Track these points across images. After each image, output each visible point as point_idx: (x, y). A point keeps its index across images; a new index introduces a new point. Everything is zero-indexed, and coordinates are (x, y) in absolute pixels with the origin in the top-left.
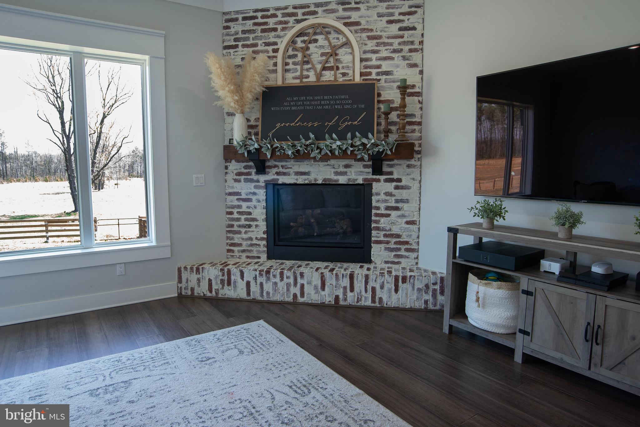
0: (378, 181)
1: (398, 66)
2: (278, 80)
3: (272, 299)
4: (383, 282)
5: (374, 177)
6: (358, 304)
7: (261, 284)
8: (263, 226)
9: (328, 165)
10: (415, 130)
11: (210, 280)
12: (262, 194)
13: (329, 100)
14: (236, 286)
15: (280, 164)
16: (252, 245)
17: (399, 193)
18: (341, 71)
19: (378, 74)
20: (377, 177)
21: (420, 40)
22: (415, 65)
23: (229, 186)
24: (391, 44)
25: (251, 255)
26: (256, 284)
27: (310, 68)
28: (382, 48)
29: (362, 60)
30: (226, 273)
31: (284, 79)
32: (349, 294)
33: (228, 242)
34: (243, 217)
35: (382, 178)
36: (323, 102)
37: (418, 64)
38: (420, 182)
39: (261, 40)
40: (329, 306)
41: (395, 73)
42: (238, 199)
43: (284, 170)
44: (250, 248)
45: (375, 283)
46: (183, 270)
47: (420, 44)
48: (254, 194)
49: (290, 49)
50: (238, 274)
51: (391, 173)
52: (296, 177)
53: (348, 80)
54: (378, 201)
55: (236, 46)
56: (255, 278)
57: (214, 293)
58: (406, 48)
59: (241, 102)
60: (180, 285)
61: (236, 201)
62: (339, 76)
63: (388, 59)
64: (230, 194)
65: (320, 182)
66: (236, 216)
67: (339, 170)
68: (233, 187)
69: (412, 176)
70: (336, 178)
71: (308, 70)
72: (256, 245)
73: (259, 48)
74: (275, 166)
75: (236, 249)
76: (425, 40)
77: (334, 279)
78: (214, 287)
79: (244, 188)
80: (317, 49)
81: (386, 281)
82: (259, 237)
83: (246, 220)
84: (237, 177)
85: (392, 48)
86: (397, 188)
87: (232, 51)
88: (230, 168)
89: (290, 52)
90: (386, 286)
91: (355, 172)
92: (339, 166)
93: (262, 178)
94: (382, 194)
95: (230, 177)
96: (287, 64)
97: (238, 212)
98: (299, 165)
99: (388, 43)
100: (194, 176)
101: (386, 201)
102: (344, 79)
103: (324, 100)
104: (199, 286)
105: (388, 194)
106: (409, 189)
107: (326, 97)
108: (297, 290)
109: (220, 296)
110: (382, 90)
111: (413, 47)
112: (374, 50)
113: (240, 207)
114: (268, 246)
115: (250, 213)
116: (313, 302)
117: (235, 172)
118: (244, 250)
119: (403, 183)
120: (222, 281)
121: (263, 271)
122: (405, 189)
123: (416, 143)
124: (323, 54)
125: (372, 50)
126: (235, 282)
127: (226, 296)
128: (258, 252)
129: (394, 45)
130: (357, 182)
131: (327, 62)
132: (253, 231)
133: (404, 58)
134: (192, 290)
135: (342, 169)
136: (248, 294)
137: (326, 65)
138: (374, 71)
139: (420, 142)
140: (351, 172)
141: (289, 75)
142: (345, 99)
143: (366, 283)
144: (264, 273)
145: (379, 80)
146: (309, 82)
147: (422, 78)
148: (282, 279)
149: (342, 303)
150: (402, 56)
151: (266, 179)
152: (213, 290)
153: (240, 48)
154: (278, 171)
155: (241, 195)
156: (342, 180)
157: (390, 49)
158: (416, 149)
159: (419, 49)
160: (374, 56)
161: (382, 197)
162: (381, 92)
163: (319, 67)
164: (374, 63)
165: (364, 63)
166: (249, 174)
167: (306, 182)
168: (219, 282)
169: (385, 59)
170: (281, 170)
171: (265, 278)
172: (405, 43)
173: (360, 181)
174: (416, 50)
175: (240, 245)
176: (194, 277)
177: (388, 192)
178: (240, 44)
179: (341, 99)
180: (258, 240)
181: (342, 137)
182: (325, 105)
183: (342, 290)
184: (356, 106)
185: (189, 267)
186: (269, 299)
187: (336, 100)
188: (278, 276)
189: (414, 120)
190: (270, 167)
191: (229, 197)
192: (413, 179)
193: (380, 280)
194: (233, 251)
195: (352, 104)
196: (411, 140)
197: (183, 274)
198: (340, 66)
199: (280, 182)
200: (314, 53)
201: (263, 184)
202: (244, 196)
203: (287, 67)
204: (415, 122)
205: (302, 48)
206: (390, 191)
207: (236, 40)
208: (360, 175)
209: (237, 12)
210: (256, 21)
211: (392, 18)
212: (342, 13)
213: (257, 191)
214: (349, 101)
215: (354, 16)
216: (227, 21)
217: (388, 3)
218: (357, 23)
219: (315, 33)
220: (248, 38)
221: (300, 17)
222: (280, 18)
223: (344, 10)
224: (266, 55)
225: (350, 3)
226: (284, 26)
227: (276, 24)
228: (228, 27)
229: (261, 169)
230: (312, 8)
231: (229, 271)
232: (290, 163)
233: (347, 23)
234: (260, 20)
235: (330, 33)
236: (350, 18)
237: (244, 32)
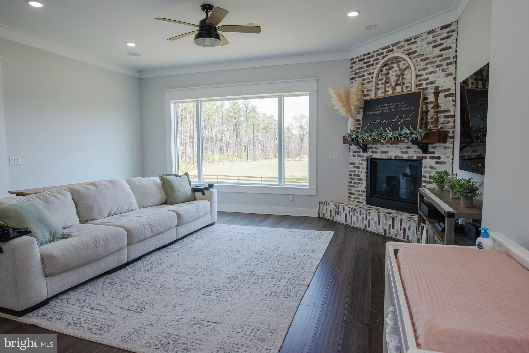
0: (425, 158)
1: (439, 77)
2: (372, 96)
3: (355, 226)
4: (410, 225)
5: (423, 155)
6: (396, 238)
7: (352, 216)
8: (365, 183)
9: (398, 147)
10: (450, 121)
11: (331, 210)
12: (365, 163)
14: (341, 216)
15: (374, 146)
16: (359, 195)
17: (439, 167)
18: (406, 85)
19: (427, 84)
20: (425, 155)
21: (454, 55)
22: (451, 74)
23: (350, 159)
24: (435, 62)
25: (359, 201)
26: (349, 216)
27: (390, 86)
28: (429, 66)
29: (417, 76)
30: (337, 208)
31: (376, 94)
32: (392, 230)
33: (349, 192)
34: (356, 178)
35: (428, 156)
37: (453, 73)
38: (453, 159)
39: (366, 72)
40: (381, 236)
41: (437, 82)
42: (354, 167)
43: (376, 150)
44: (358, 197)
45: (406, 225)
46: (321, 203)
47: (454, 58)
48: (361, 164)
49: (380, 75)
50: (342, 209)
51: (433, 153)
52: (381, 154)
53: (409, 91)
54: (425, 172)
55: (355, 78)
56: (349, 212)
57: (332, 218)
58: (444, 63)
59: (349, 111)
60: (319, 211)
61: (353, 168)
62: (404, 88)
63: (433, 73)
64: (351, 164)
65: (393, 158)
66: (353, 177)
67: (403, 150)
68: (352, 160)
69: (447, 155)
70: (402, 155)
71: (388, 87)
72: (361, 195)
73: (366, 77)
74: (372, 148)
75: (352, 196)
76: (458, 54)
77: (385, 219)
78: (333, 215)
79: (357, 160)
80: (393, 73)
81: (411, 225)
82: (363, 190)
84: (354, 154)
85: (435, 64)
86: (437, 163)
87: (353, 80)
88: (351, 148)
89: (380, 77)
90: (412, 228)
91: (412, 152)
92: (404, 147)
93: (365, 155)
94: (428, 167)
95: (351, 153)
96: (378, 85)
97: (354, 175)
98: (383, 147)
99: (433, 62)
100: (331, 153)
101: (430, 172)
102: (407, 90)
103: (393, 106)
104: (326, 213)
105: (432, 167)
106: (445, 164)
107: (394, 104)
108: (366, 223)
109: (334, 220)
110: (429, 95)
111: (449, 61)
112: (424, 68)
113: (354, 171)
114: (367, 196)
115: (359, 176)
116: (374, 231)
117: (353, 151)
118: (356, 197)
119: (441, 160)
120: (336, 212)
121: (353, 209)
122: (442, 164)
123: (451, 130)
124: (396, 76)
125: (423, 68)
126: (340, 213)
127: (337, 221)
128: (362, 199)
129: (437, 62)
130: (413, 159)
131: (398, 80)
132: (360, 187)
133: (443, 70)
134: (324, 214)
135: (405, 150)
136: (346, 221)
137: (398, 82)
138: (424, 82)
139: (453, 130)
140: (410, 152)
141: (379, 91)
143: (401, 224)
144: (353, 210)
145: (427, 88)
146: (389, 94)
147: (455, 83)
149: (388, 235)
150: (442, 69)
151: (367, 155)
152: (332, 216)
153: (357, 79)
154: (373, 150)
155: (355, 165)
156: (405, 157)
157: (435, 66)
158: (450, 135)
159: (454, 62)
160: (424, 72)
161: (428, 169)
162: (428, 96)
163: (394, 84)
164: (425, 77)
165: (419, 78)
166: (359, 152)
167: (386, 158)
168: (334, 212)
169: (431, 73)
170: (374, 150)
171: (353, 213)
172: (444, 60)
173: (415, 158)
174: (451, 63)
175: (354, 194)
176: (325, 208)
177: (431, 166)
178: (357, 76)
179: (402, 104)
180: (362, 192)
182: (393, 109)
183: (388, 226)
184: (409, 108)
185: (323, 202)
186: (354, 226)
187: (399, 105)
189: (449, 114)
190: (369, 148)
191: (350, 165)
192: (448, 157)
193: (408, 224)
195: (407, 107)
196: (447, 129)
197: (321, 206)
198: (405, 82)
199: (373, 157)
200: (392, 76)
201: (365, 158)
202: (357, 165)
203: (378, 87)
204: (450, 115)
205: (385, 74)
206: (433, 165)
207: (355, 74)
208: (415, 154)
209: (356, 58)
210: (364, 61)
211: (436, 44)
212: (407, 47)
213: (362, 162)
214: (406, 105)
215: (414, 48)
216: (352, 63)
217: (433, 34)
218: (415, 52)
219: (392, 63)
220: (361, 72)
221: (385, 54)
222: (375, 57)
223: (408, 44)
224: (368, 80)
225: (411, 40)
226: (377, 61)
227: (374, 61)
228: (352, 67)
229: (365, 149)
230: (391, 48)
231: (339, 207)
232: (378, 146)
233: (410, 53)
234: (366, 61)
235: (400, 61)
236: (411, 49)
237: (359, 69)
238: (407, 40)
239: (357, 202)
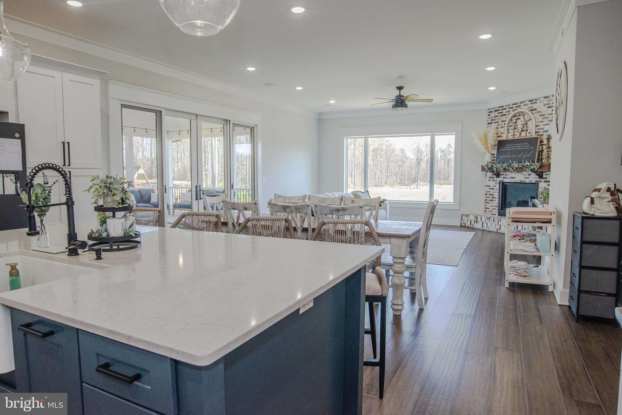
0: (541, 181)
2: (504, 137)
3: (490, 230)
5: (540, 180)
7: (487, 223)
8: (497, 200)
9: (522, 174)
11: (471, 220)
12: (498, 186)
14: (479, 223)
15: (504, 173)
16: (493, 209)
18: (529, 131)
19: (543, 132)
20: (541, 180)
23: (486, 183)
26: (485, 223)
28: (545, 120)
29: (536, 126)
30: (476, 218)
31: (507, 136)
33: (485, 207)
34: (491, 196)
35: (543, 180)
36: (518, 146)
39: (500, 119)
41: (549, 131)
43: (506, 176)
44: (492, 210)
46: (463, 215)
49: (510, 123)
50: (480, 218)
51: (546, 178)
52: (510, 179)
53: (531, 136)
54: (541, 191)
56: (485, 221)
57: (472, 226)
59: (487, 148)
61: (489, 189)
62: (528, 134)
64: (487, 186)
65: (519, 182)
66: (488, 196)
68: (488, 183)
70: (525, 180)
71: (516, 132)
73: (500, 123)
74: (503, 174)
78: (472, 223)
79: (492, 184)
80: (520, 122)
82: (496, 205)
83: (492, 198)
84: (489, 179)
85: (549, 119)
86: (548, 185)
87: (490, 125)
88: (487, 175)
89: (510, 124)
92: (526, 174)
93: (498, 179)
94: (542, 188)
95: (487, 178)
96: (509, 130)
97: (489, 194)
98: (512, 174)
99: (547, 117)
103: (519, 145)
104: (467, 223)
107: (520, 144)
108: (498, 227)
110: (544, 140)
112: (541, 121)
113: (490, 192)
114: (499, 210)
115: (493, 195)
117: (489, 176)
118: (490, 211)
119: (551, 183)
120: (475, 222)
124: (522, 124)
127: (475, 227)
128: (495, 212)
129: (550, 118)
130: (533, 182)
131: (523, 128)
132: (494, 203)
134: (465, 224)
135: (527, 176)
136: (483, 227)
137: (523, 129)
138: (541, 131)
140: (531, 177)
141: (510, 134)
142: (526, 145)
144: (488, 219)
145: (543, 135)
146: (516, 137)
148: (494, 222)
151: (500, 180)
152: (472, 225)
153: (493, 124)
154: (504, 176)
156: (527, 181)
160: (541, 124)
163: (520, 130)
164: (541, 127)
165: (537, 127)
166: (493, 178)
167: (514, 182)
169: (546, 125)
170: (505, 176)
175: (489, 208)
176: (466, 218)
178: (493, 122)
179: (525, 145)
180: (495, 207)
181: (520, 162)
182: (519, 148)
184: (530, 148)
185: (465, 215)
187: (523, 145)
188: (493, 220)
190: (501, 175)
194: (486, 211)
197: (463, 217)
198: (528, 129)
199: (504, 181)
200: (519, 124)
201: (498, 182)
202: (491, 187)
203: (509, 131)
205: (514, 122)
206: (546, 187)
207: (492, 120)
208: (534, 179)
209: (493, 108)
210: (499, 112)
211: (549, 106)
212: (530, 105)
213: (496, 185)
214: (528, 146)
215: (535, 106)
216: (490, 112)
217: (548, 99)
218: (535, 109)
219: (519, 115)
220: (496, 119)
221: (515, 108)
222: (507, 110)
223: (531, 104)
224: (502, 126)
225: (533, 101)
226: (509, 113)
227: (506, 112)
228: (489, 115)
229: (498, 175)
230: (519, 104)
231: (477, 217)
232: (508, 173)
233: (532, 109)
234: (500, 111)
235: (525, 115)
236: (532, 107)
237: (494, 117)
238: (530, 101)
239: (491, 214)
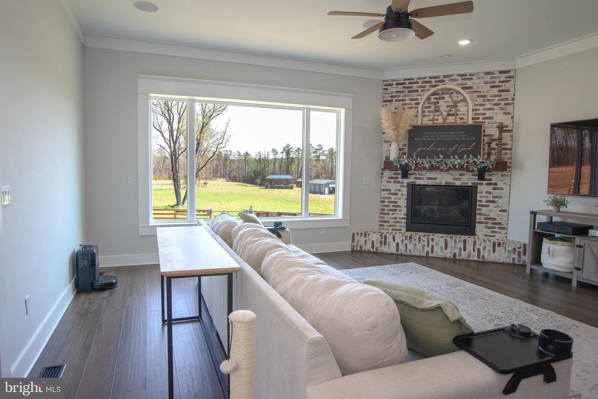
0: (482, 184)
1: (497, 114)
2: (418, 122)
3: (412, 254)
4: (485, 246)
5: (479, 182)
6: (469, 259)
7: (406, 245)
8: (404, 210)
9: (449, 174)
10: (507, 153)
11: (373, 241)
12: (405, 191)
13: (453, 134)
14: (389, 245)
15: (417, 172)
16: (396, 222)
17: (495, 192)
18: (459, 116)
19: (484, 118)
20: (481, 182)
21: (513, 98)
22: (509, 113)
23: (383, 185)
24: (493, 100)
25: (395, 228)
26: (403, 245)
27: (439, 115)
28: (486, 103)
29: (473, 110)
30: (383, 238)
31: (422, 121)
32: (463, 252)
33: (380, 220)
34: (391, 205)
35: (484, 182)
36: (448, 136)
37: (511, 113)
38: (510, 185)
39: (408, 97)
40: (449, 259)
41: (495, 118)
42: (389, 193)
43: (420, 176)
44: (395, 224)
45: (480, 246)
46: (355, 234)
47: (512, 100)
48: (400, 190)
49: (427, 103)
50: (392, 238)
51: (490, 180)
52: (428, 181)
53: (464, 122)
54: (481, 197)
55: (392, 101)
56: (402, 241)
57: (375, 249)
58: (503, 103)
60: (353, 244)
61: (387, 195)
62: (458, 119)
63: (491, 109)
64: (384, 190)
65: (443, 184)
66: (387, 203)
67: (456, 177)
68: (386, 186)
69: (504, 182)
70: (454, 182)
71: (437, 116)
72: (399, 222)
73: (407, 102)
74: (414, 174)
75: (385, 224)
76: (515, 97)
77: (453, 243)
78: (375, 245)
79: (393, 187)
80: (444, 103)
81: (487, 246)
82: (401, 217)
83: (393, 206)
84: (389, 180)
85: (493, 102)
86: (494, 189)
87: (388, 103)
88: (385, 174)
89: (427, 105)
90: (487, 248)
91: (466, 179)
92: (456, 174)
93: (406, 181)
94: (484, 193)
95: (385, 180)
96: (424, 112)
97: (388, 202)
98: (430, 173)
99: (491, 100)
100: (364, 179)
101: (486, 197)
102: (461, 121)
103: (448, 134)
104: (366, 245)
105: (487, 192)
106: (502, 190)
107: (450, 133)
108: (429, 249)
109: (379, 251)
110: (486, 129)
111: (507, 102)
112: (481, 104)
113: (390, 198)
114: (407, 223)
115: (396, 202)
116: (439, 256)
117: (388, 176)
118: (391, 225)
119: (498, 186)
120: (381, 242)
121: (408, 236)
122: (500, 190)
123: (508, 161)
124: (447, 106)
125: (480, 104)
126: (389, 243)
127: (383, 252)
128: (400, 226)
129: (495, 101)
130: (467, 185)
132: (397, 214)
133: (501, 109)
134: (361, 247)
135: (458, 177)
136: (397, 250)
137: (450, 113)
138: (481, 117)
139: (511, 160)
140: (464, 178)
141: (426, 119)
142: (462, 134)
143: (474, 246)
144: (408, 238)
145: (484, 122)
146: (438, 123)
147: (513, 121)
148: (420, 242)
149: (457, 258)
150: (500, 108)
151: (408, 181)
152: (375, 247)
153: (394, 102)
154: (416, 176)
155: (391, 191)
156: (458, 183)
157: (492, 103)
158: (508, 165)
159: (512, 103)
160: (481, 108)
161: (484, 194)
162: (485, 130)
163: (445, 114)
164: (481, 112)
165: (475, 112)
166: (397, 178)
167: (434, 184)
168: (379, 243)
169: (489, 109)
170: (418, 176)
171: (408, 241)
172: (502, 100)
173: (470, 184)
174: (509, 104)
175: (388, 222)
176: (363, 239)
177: (488, 191)
178: (394, 99)
179: (460, 134)
180: (401, 219)
181: (461, 158)
182: (449, 137)
183: (458, 250)
184: (469, 139)
185: (359, 233)
187: (456, 134)
188: (417, 240)
189: (507, 147)
190: (411, 174)
191: (383, 192)
192: (505, 184)
193: (483, 245)
194: (383, 226)
195: (467, 137)
196: (505, 159)
197: (355, 237)
198: (459, 113)
199: (417, 183)
200: (442, 105)
201: (406, 185)
202: (393, 192)
203: (425, 114)
204: (508, 148)
205: (434, 102)
206: (489, 191)
207: (391, 97)
208: (469, 180)
209: (393, 80)
210: (405, 85)
211: (494, 84)
212: (460, 81)
213: (401, 189)
214: (465, 136)
215: (469, 83)
216: (386, 85)
217: (491, 75)
218: (471, 88)
219: (443, 94)
220: (403, 96)
221: (433, 83)
222: (420, 84)
223: (463, 79)
224: (411, 106)
225: (466, 75)
226: (423, 89)
227: (418, 87)
228: (386, 89)
229: (405, 175)
230: (442, 78)
232: (424, 172)
233: (464, 87)
234: (407, 85)
235: (453, 93)
236: (466, 84)
237: (397, 92)
238: (462, 75)
239: (393, 230)
